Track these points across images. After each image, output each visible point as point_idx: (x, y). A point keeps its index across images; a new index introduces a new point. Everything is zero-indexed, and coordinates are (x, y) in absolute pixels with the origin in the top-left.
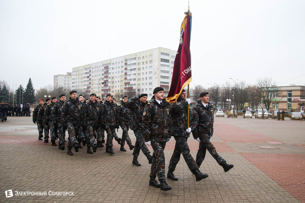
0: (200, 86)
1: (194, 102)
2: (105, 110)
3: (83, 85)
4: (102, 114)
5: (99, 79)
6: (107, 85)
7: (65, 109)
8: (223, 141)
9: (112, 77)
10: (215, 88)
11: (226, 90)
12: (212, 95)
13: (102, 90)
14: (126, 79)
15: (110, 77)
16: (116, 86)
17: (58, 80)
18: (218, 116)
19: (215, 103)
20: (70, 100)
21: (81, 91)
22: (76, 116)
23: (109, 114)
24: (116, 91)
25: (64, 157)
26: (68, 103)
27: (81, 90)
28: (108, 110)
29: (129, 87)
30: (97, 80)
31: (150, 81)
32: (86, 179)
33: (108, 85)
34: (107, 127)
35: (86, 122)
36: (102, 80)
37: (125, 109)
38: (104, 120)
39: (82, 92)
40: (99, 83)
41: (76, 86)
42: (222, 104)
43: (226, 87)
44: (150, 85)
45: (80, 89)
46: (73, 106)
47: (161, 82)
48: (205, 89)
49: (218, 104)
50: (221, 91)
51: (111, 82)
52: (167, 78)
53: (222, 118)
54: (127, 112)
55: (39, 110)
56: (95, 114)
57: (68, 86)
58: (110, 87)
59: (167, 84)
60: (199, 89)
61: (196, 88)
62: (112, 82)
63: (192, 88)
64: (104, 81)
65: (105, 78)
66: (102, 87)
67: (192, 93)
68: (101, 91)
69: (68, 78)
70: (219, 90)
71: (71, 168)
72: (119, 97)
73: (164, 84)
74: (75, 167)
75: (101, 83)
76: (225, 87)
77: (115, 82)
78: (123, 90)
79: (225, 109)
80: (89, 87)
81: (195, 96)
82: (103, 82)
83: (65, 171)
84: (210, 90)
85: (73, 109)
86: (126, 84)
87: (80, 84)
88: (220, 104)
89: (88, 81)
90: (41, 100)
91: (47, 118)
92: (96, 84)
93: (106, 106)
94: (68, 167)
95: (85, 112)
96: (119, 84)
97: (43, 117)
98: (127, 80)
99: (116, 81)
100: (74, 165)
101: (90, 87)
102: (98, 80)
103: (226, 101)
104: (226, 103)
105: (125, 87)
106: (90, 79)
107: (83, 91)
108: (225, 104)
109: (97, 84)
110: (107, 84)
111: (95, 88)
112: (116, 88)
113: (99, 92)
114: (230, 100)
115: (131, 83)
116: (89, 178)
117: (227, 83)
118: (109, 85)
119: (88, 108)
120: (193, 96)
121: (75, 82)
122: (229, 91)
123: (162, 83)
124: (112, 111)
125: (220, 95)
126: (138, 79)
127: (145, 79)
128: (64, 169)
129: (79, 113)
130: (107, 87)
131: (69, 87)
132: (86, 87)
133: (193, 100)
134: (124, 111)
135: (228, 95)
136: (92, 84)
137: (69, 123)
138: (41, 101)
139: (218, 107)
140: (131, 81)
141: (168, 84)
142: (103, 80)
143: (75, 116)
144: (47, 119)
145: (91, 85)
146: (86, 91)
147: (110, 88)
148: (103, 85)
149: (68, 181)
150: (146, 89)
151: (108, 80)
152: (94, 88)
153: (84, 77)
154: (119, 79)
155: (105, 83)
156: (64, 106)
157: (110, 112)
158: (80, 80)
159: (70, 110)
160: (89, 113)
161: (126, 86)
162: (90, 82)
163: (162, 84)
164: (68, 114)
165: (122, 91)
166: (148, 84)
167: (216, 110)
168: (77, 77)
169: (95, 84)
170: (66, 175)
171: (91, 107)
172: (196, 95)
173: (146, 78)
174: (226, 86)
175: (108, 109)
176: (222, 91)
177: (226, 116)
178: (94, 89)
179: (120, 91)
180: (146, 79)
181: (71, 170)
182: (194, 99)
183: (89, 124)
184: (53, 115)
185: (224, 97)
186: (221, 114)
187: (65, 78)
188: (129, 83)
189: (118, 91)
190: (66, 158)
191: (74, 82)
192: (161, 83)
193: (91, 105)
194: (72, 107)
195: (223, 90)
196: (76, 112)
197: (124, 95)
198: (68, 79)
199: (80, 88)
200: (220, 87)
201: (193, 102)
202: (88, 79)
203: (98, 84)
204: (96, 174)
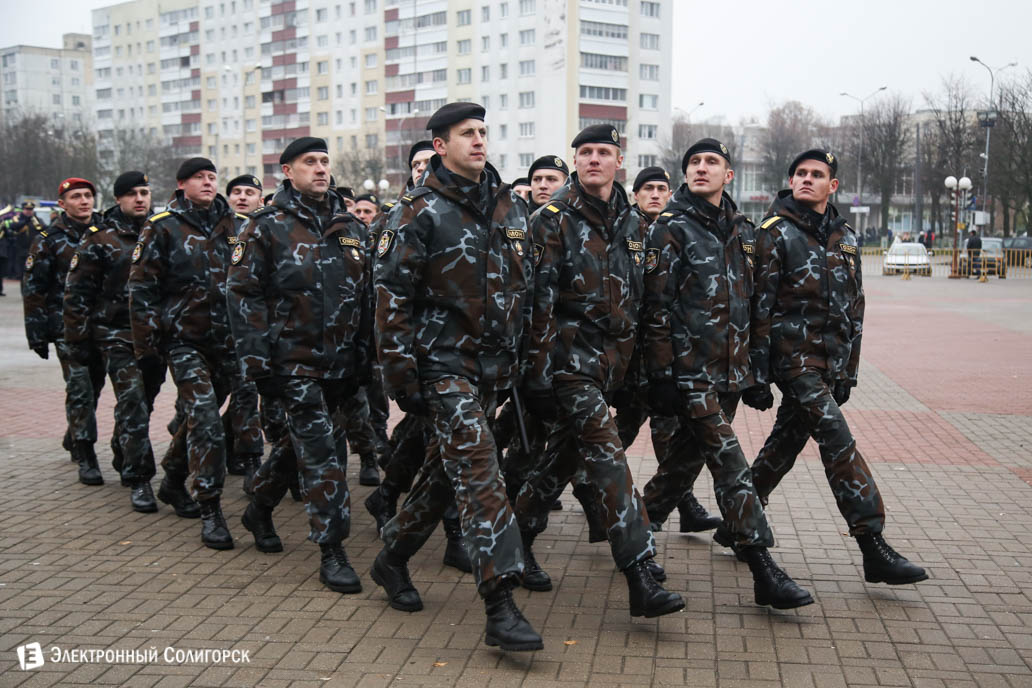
0: (797, 107)
1: (765, 194)
2: (684, 263)
3: (160, 108)
4: (663, 298)
5: (248, 74)
6: (294, 108)
7: (407, 264)
8: (922, 408)
9: (319, 64)
10: (884, 118)
11: (941, 124)
12: (864, 158)
13: (267, 135)
14: (392, 71)
15: (303, 64)
16: (339, 112)
18: (898, 272)
19: (878, 200)
20: (435, 182)
21: (147, 138)
22: (497, 314)
23: (716, 300)
24: (339, 138)
25: (68, 498)
26: (431, 206)
27: (146, 131)
28: (709, 270)
29: (412, 115)
30: (235, 76)
31: (525, 84)
32: (194, 612)
33: (294, 106)
34: (702, 400)
35: (561, 361)
36: (263, 77)
37: (814, 256)
38: (677, 347)
39: (154, 144)
40: (247, 98)
41: (122, 112)
42: (922, 207)
43: (944, 108)
44: (522, 105)
45: (142, 130)
46: (469, 235)
47: (583, 88)
48: (824, 122)
49: (900, 207)
50: (914, 130)
51: (314, 91)
52: (616, 68)
53: (917, 280)
54: (827, 277)
55: (74, 263)
56: (623, 291)
57: (75, 109)
58: (308, 119)
59: (615, 98)
60: (794, 125)
61: (776, 117)
62: (320, 89)
63: (753, 121)
64: (275, 83)
65: (275, 69)
66: (264, 118)
67: (754, 146)
68: (257, 139)
69: (74, 66)
70: (904, 127)
71: (110, 551)
72: (355, 172)
73: (599, 97)
74: (130, 547)
75: (259, 98)
76: (938, 111)
77: (333, 91)
78: (376, 136)
79: (937, 232)
80: (190, 120)
81: (768, 164)
82: (268, 87)
83: (77, 568)
84: (854, 129)
85: (472, 260)
86: (393, 100)
87: (143, 101)
88: (910, 207)
89: (184, 82)
90: (75, 185)
91: (151, 322)
92: (231, 102)
93: (688, 231)
94: (96, 546)
95: (549, 281)
96: (355, 101)
97: (102, 314)
98: (398, 80)
99: (339, 87)
100: (124, 539)
101: (197, 118)
102: (241, 77)
103: (939, 189)
104: (943, 200)
105: (390, 117)
106: (196, 74)
107: (159, 142)
108: (936, 207)
109: (236, 99)
110: (288, 102)
111: (225, 123)
112: (340, 121)
113: (248, 145)
114: (966, 182)
115: (418, 98)
116: (210, 604)
117: (951, 89)
118: (301, 109)
119: (568, 241)
120: (759, 166)
121: (114, 92)
122: (964, 130)
123: (591, 96)
124: (731, 274)
125: (910, 154)
126: (459, 71)
127: (495, 72)
128: (72, 560)
129: (515, 290)
130: (292, 117)
131: (78, 116)
132: (174, 118)
133: (759, 188)
134: (809, 266)
135: (958, 152)
136: (210, 101)
137: (454, 388)
138: (78, 196)
139: (898, 220)
140: (418, 87)
141: (623, 98)
142: (269, 76)
143: (489, 320)
144: (156, 332)
145: (202, 109)
146: (178, 142)
147: (305, 124)
148: (268, 109)
149: (98, 625)
150: (503, 127)
151: (294, 80)
152: (220, 122)
153: (165, 63)
154: (356, 75)
155: (279, 96)
156: (393, 236)
157: (723, 284)
158: (144, 80)
159: (452, 265)
160: (577, 287)
161: (393, 111)
162: (196, 87)
163: (587, 101)
164: (431, 305)
165: (372, 139)
166: (514, 99)
167: (884, 239)
168: (123, 63)
169: (225, 100)
170: (83, 592)
171: (586, 238)
172: (774, 158)
173: (504, 66)
174: (943, 103)
175: (709, 259)
176: (921, 131)
177: (942, 272)
178: (219, 129)
179: (361, 143)
180: (504, 76)
181: (111, 566)
182: (764, 179)
183: (579, 373)
184: (244, 308)
185: (930, 163)
186: (913, 260)
187: (55, 63)
188: (408, 97)
189: (354, 138)
190: (80, 503)
191: (109, 90)
192: (582, 94)
193: (590, 224)
194: (463, 245)
195: (927, 124)
196: (496, 284)
197: (384, 159)
198: (74, 73)
199: (143, 121)
200: (913, 112)
201: (757, 194)
202: (186, 73)
203: (241, 99)
204: (246, 580)
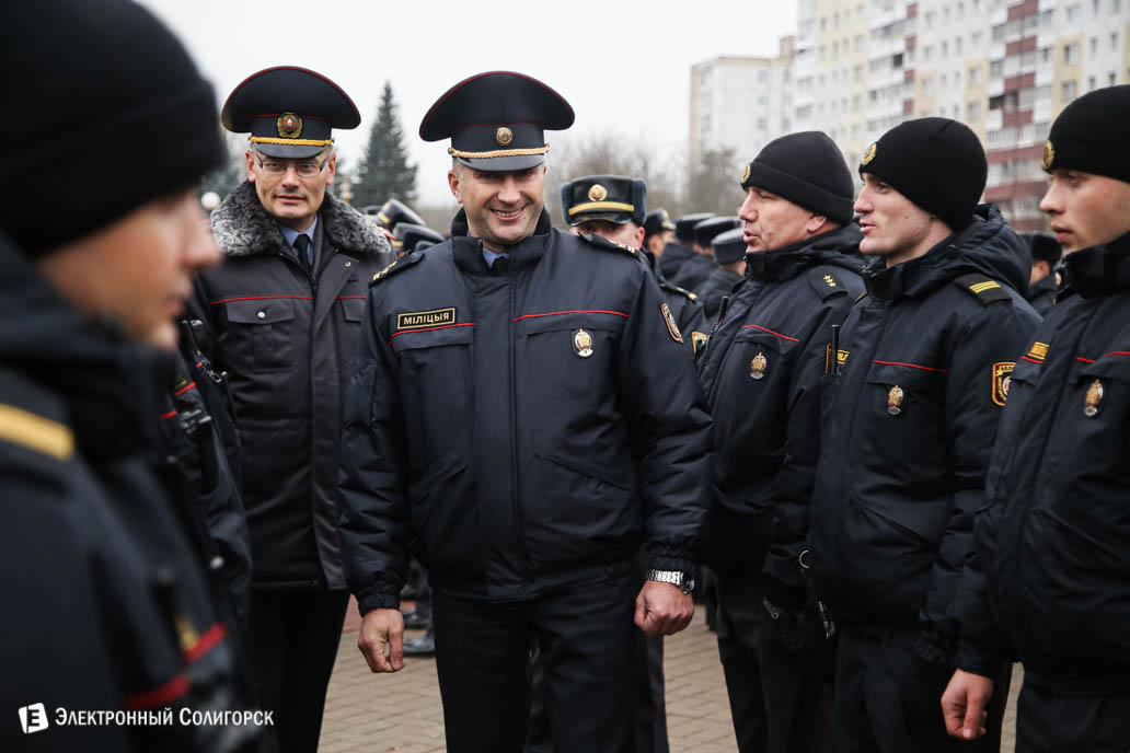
5: (973, 72)
6: (1027, 117)
9: (1067, 48)
15: (1046, 50)
17: (709, 94)
30: (958, 75)
33: (1030, 113)
36: (992, 74)
40: (969, 105)
51: (1056, 89)
62: (1065, 85)
64: (1007, 81)
65: (1008, 61)
66: (990, 133)
75: (985, 104)
82: (997, 88)
89: (895, 88)
99: (1093, 80)
102: (964, 76)
106: (910, 77)
109: (957, 107)
110: (1023, 107)
118: (1037, 117)
130: (1025, 130)
142: (1000, 72)
147: (1041, 138)
148: (995, 120)
151: (1032, 76)
153: (874, 65)
154: (1117, 60)
158: (848, 89)
162: (908, 96)
168: (827, 68)
169: (943, 111)
187: (762, 77)
191: (809, 106)
202: (899, 76)
203: (963, 109)
